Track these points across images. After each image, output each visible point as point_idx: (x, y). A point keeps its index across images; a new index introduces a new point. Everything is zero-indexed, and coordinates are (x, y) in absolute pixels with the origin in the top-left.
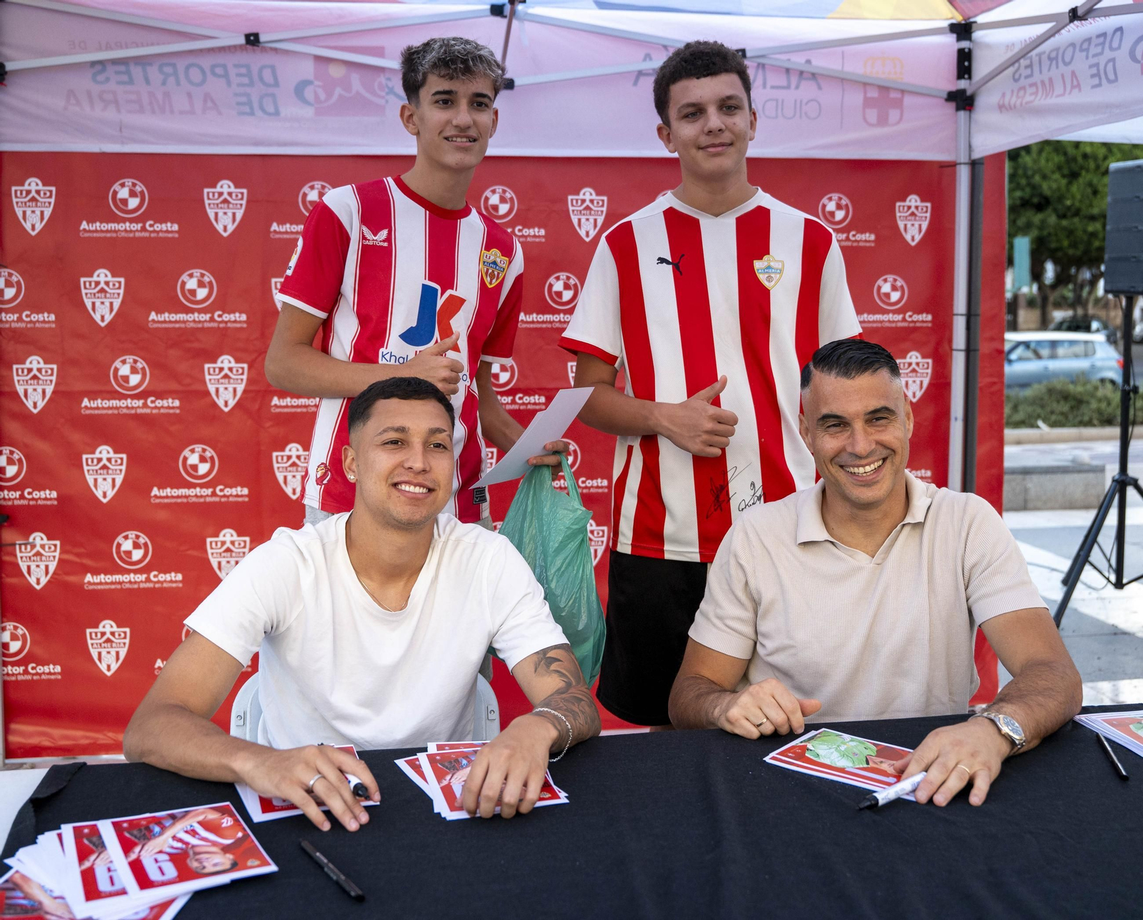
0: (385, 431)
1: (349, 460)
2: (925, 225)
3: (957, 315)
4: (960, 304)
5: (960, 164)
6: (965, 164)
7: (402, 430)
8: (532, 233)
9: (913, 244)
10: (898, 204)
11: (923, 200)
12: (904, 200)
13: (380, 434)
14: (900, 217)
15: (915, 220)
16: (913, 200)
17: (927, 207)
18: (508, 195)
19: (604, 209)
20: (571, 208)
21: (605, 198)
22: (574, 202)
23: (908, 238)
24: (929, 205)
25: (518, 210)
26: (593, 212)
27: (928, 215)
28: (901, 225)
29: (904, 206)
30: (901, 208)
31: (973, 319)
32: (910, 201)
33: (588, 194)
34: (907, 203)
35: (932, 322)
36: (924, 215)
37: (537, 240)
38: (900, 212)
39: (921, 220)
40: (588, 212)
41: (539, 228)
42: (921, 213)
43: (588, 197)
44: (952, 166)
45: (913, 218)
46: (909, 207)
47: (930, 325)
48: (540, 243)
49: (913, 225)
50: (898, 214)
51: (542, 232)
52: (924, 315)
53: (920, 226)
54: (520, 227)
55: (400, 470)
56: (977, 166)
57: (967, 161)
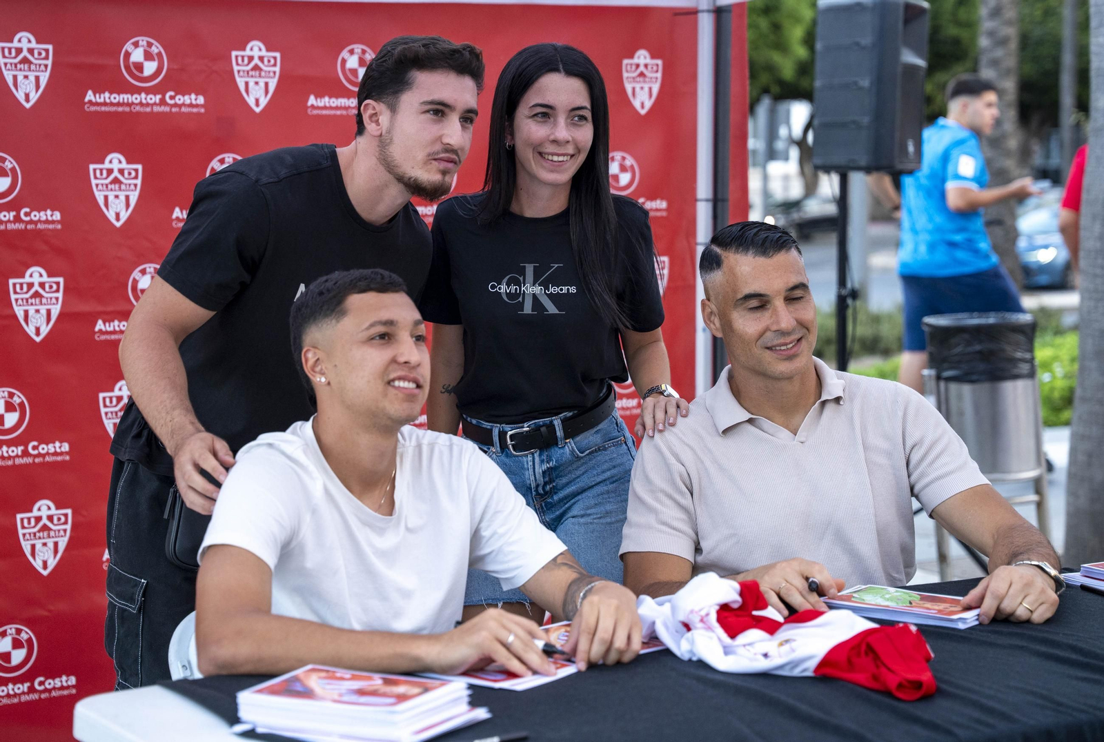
0: (372, 325)
1: (311, 362)
2: (656, 88)
3: (701, 200)
4: (704, 187)
5: (703, 11)
6: (708, 11)
7: (390, 323)
8: (188, 102)
9: (643, 112)
10: (626, 62)
11: (653, 57)
12: (632, 57)
13: (367, 329)
14: (627, 78)
15: (645, 82)
16: (642, 57)
17: (657, 65)
18: (154, 50)
19: (277, 69)
20: (236, 68)
21: (278, 55)
22: (240, 59)
23: (637, 104)
24: (659, 62)
25: (168, 69)
26: (263, 74)
27: (659, 75)
28: (629, 87)
29: (631, 65)
30: (629, 67)
31: (720, 204)
32: (639, 57)
33: (256, 48)
34: (636, 60)
35: (667, 210)
36: (654, 75)
37: (195, 110)
38: (627, 71)
39: (651, 82)
40: (257, 73)
41: (197, 94)
42: (652, 72)
43: (256, 53)
44: (693, 13)
45: (641, 79)
46: (638, 66)
47: (664, 214)
48: (198, 114)
49: (642, 88)
50: (625, 75)
51: (201, 100)
52: (658, 202)
53: (650, 89)
54: (172, 93)
55: (395, 366)
56: (724, 15)
57: (711, 8)
